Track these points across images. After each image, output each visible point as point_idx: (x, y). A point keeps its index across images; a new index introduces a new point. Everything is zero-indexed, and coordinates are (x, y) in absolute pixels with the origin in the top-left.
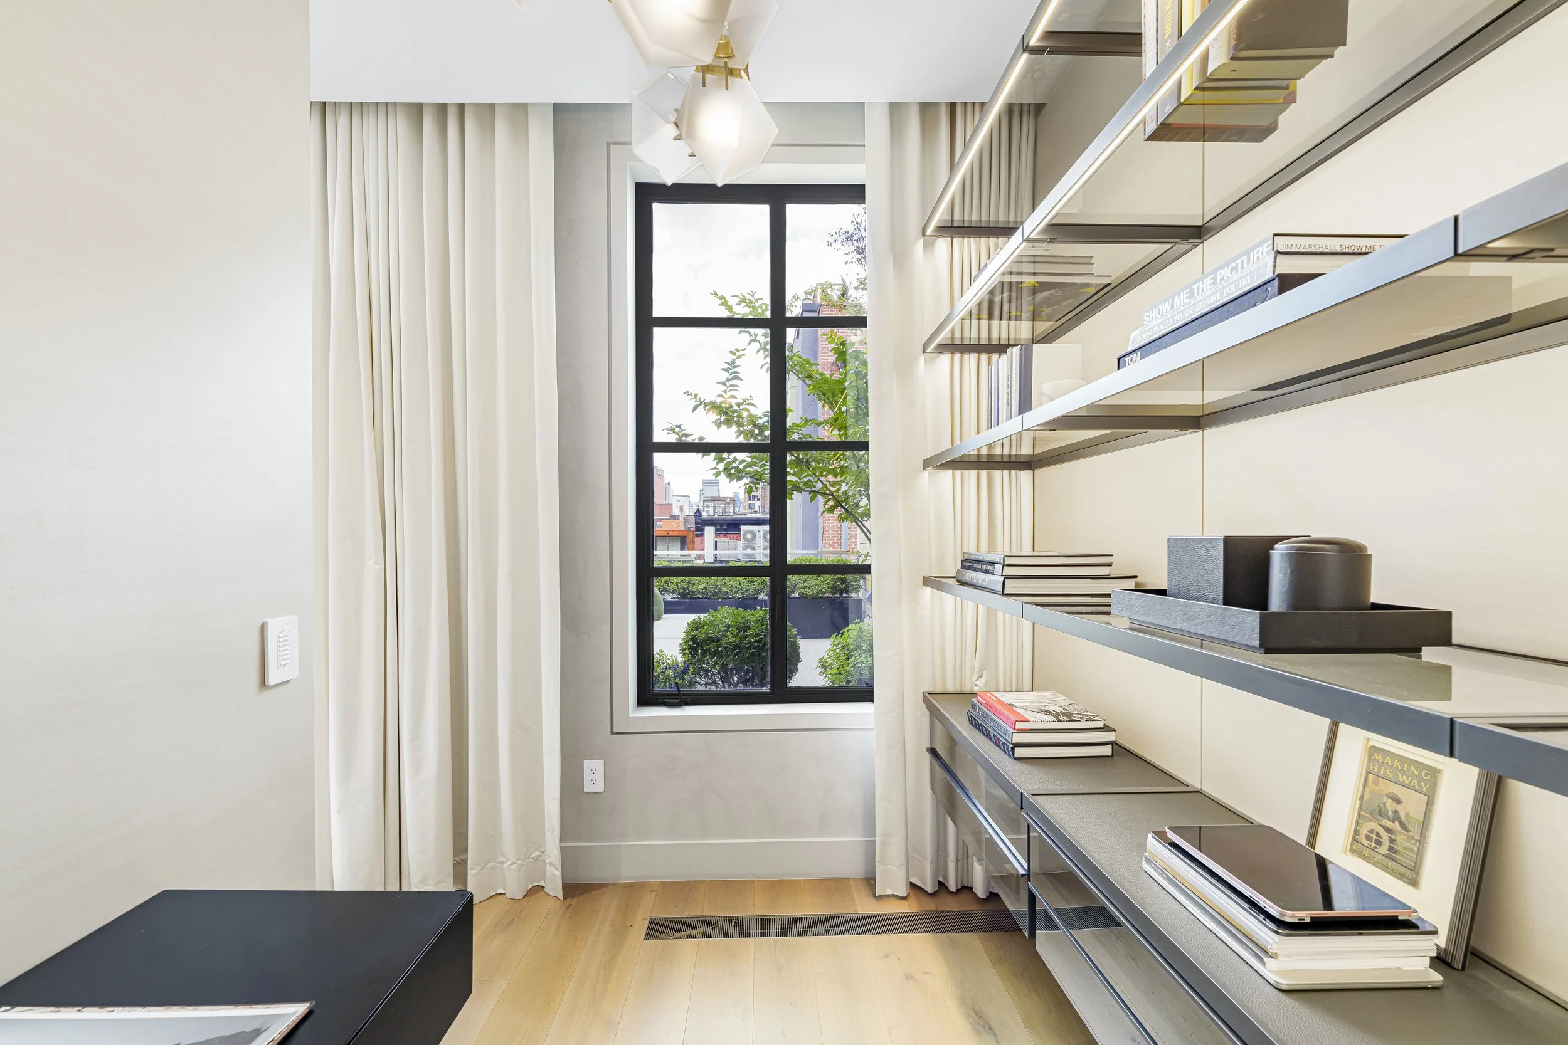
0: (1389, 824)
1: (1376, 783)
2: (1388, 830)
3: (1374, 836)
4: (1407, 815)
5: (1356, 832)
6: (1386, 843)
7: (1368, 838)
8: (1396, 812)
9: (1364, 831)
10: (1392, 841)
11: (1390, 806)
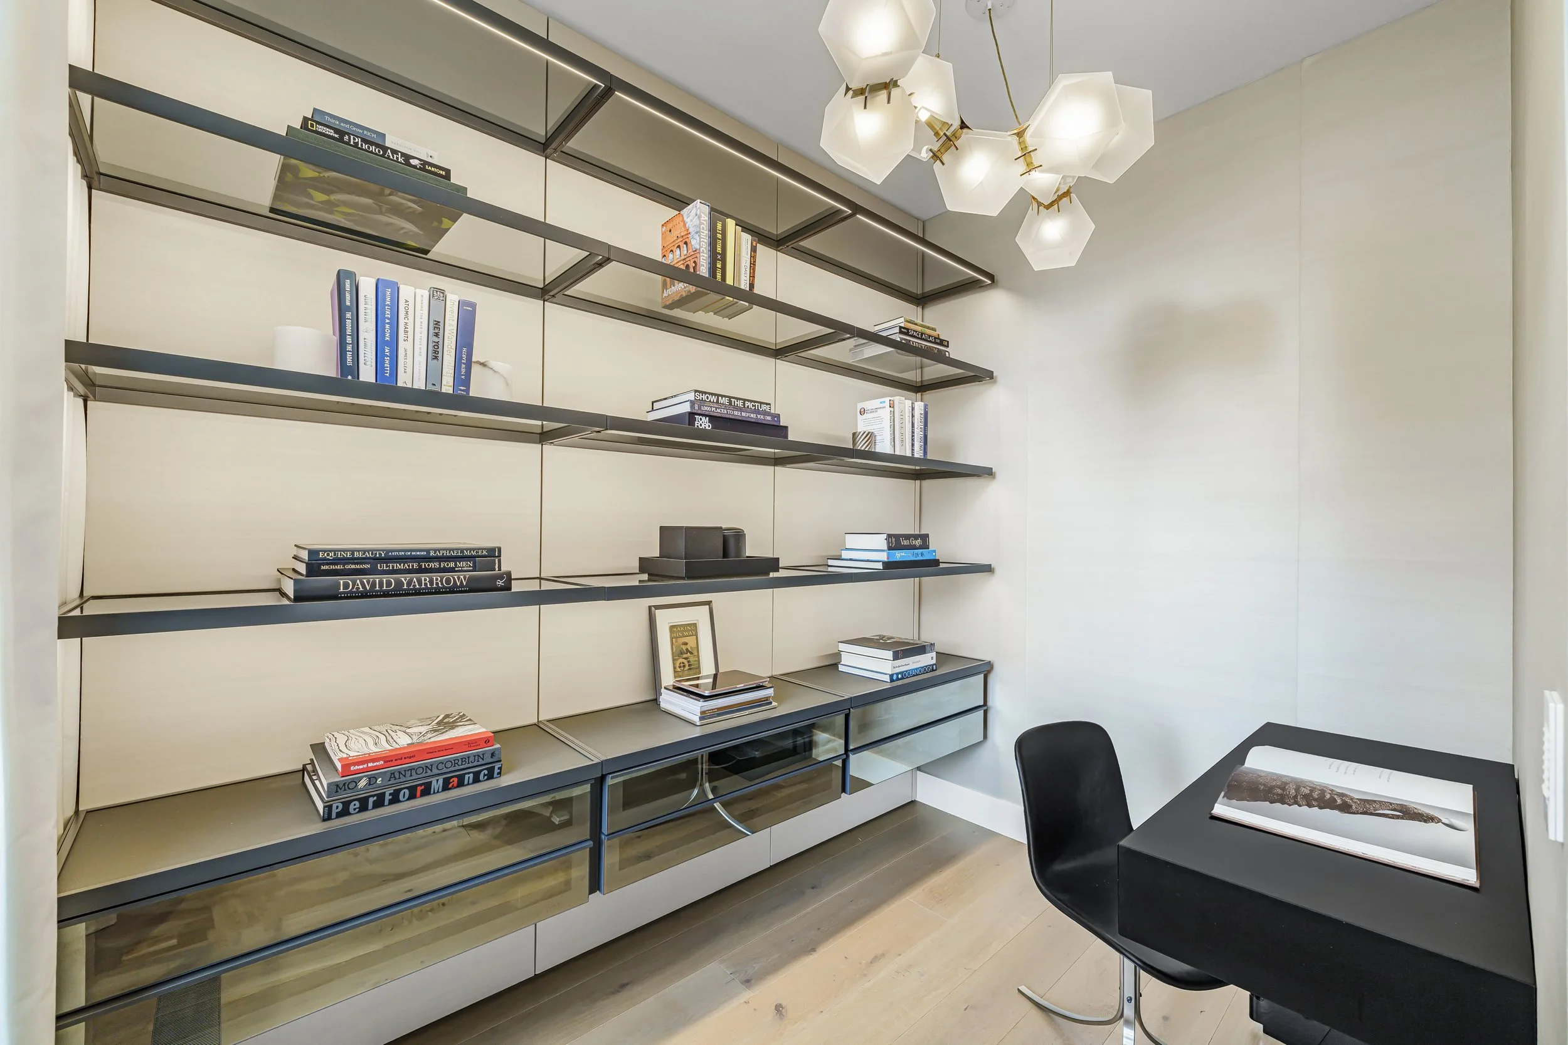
0: (685, 656)
1: (676, 642)
2: (686, 658)
3: (682, 665)
4: (691, 647)
5: (675, 668)
6: (687, 664)
7: (680, 667)
8: (687, 649)
9: (678, 665)
10: (689, 662)
11: (684, 647)
